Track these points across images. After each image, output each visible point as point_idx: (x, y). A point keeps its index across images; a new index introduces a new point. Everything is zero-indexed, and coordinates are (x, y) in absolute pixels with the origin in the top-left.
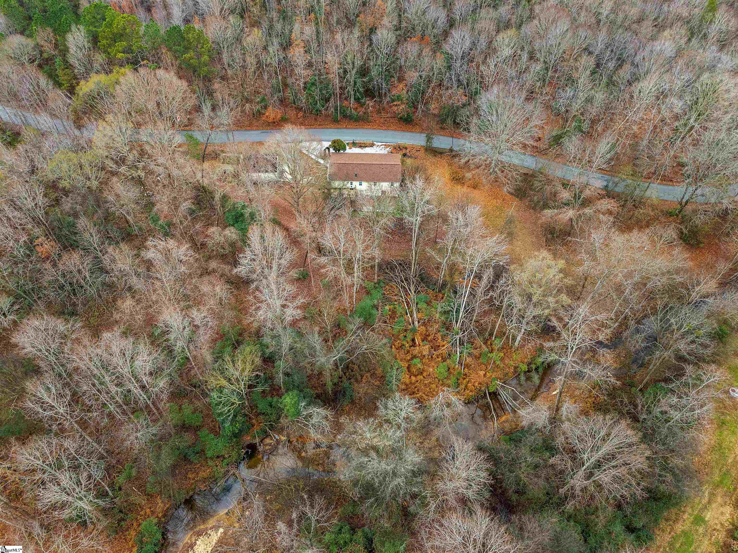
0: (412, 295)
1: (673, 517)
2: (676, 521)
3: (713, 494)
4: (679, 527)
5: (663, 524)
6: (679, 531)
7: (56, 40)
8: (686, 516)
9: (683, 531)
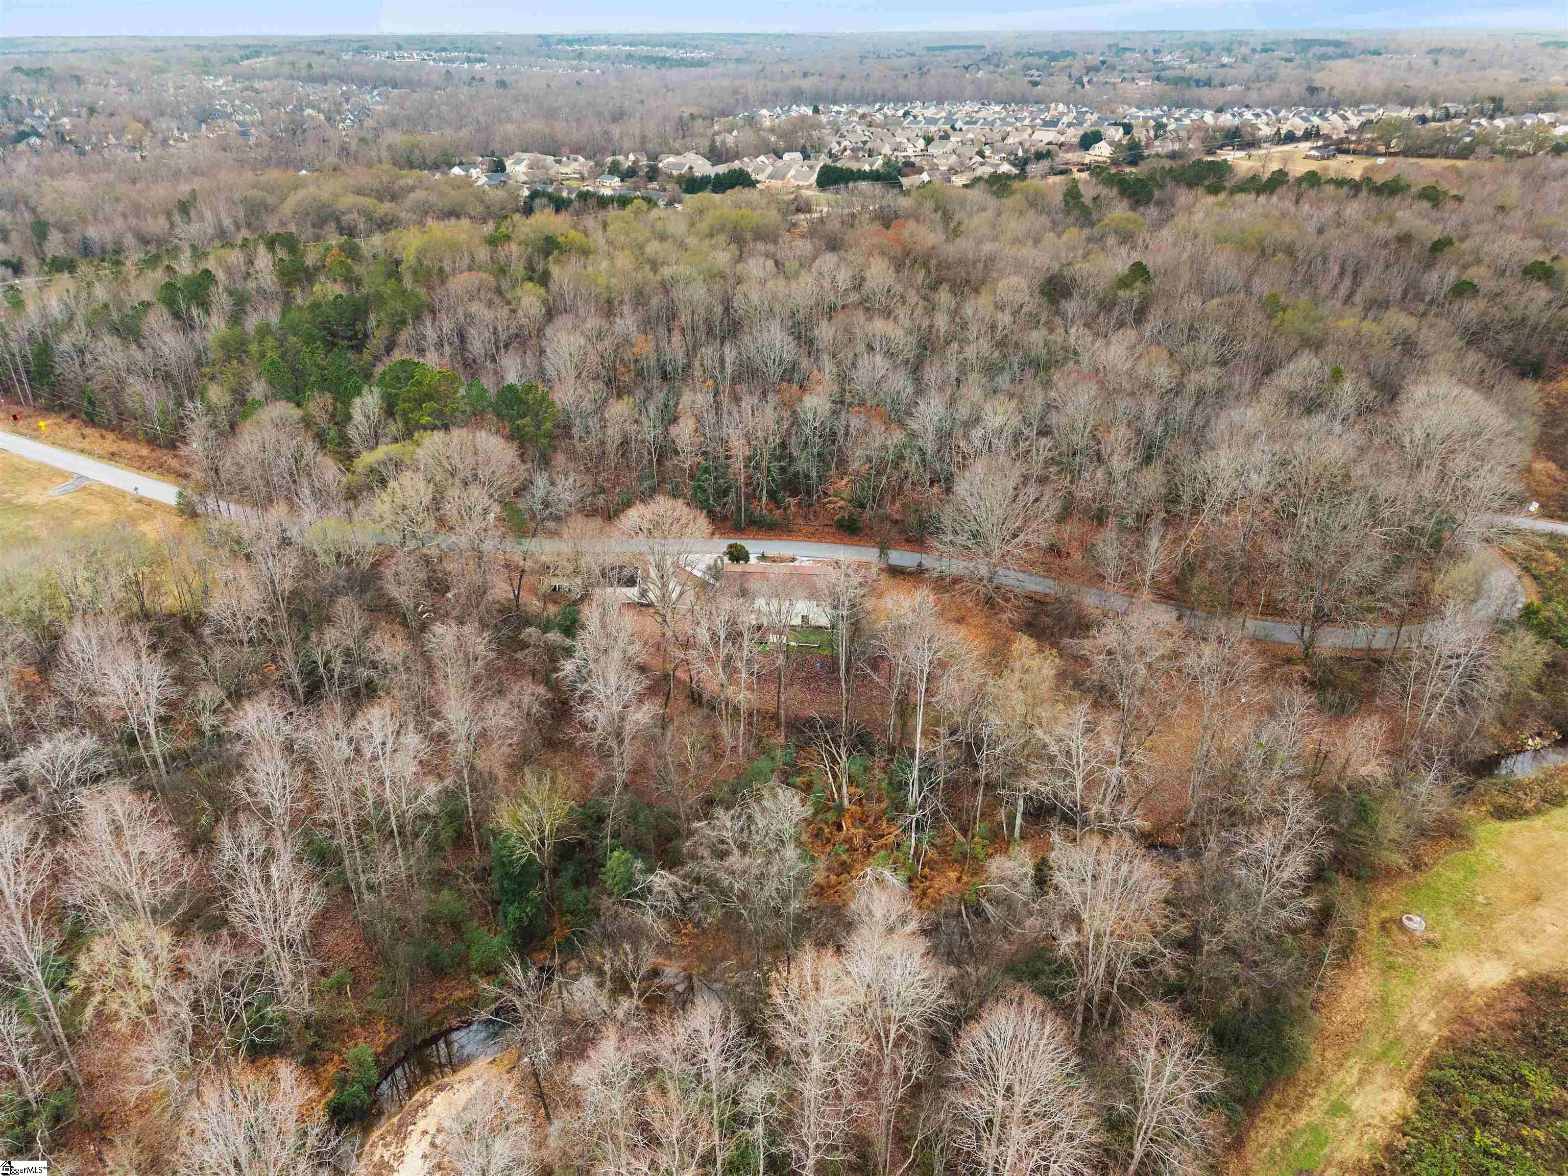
0: (844, 762)
1: (1292, 1103)
2: (1297, 1108)
3: (1369, 1072)
4: (1302, 1119)
5: (1270, 1111)
6: (1301, 1124)
7: (335, 409)
8: (1315, 1102)
9: (1308, 1125)
